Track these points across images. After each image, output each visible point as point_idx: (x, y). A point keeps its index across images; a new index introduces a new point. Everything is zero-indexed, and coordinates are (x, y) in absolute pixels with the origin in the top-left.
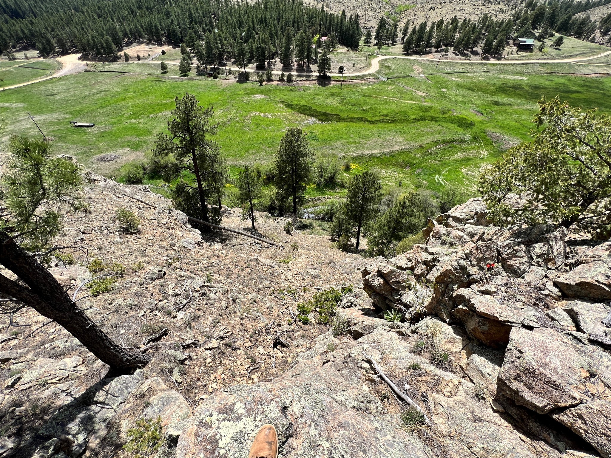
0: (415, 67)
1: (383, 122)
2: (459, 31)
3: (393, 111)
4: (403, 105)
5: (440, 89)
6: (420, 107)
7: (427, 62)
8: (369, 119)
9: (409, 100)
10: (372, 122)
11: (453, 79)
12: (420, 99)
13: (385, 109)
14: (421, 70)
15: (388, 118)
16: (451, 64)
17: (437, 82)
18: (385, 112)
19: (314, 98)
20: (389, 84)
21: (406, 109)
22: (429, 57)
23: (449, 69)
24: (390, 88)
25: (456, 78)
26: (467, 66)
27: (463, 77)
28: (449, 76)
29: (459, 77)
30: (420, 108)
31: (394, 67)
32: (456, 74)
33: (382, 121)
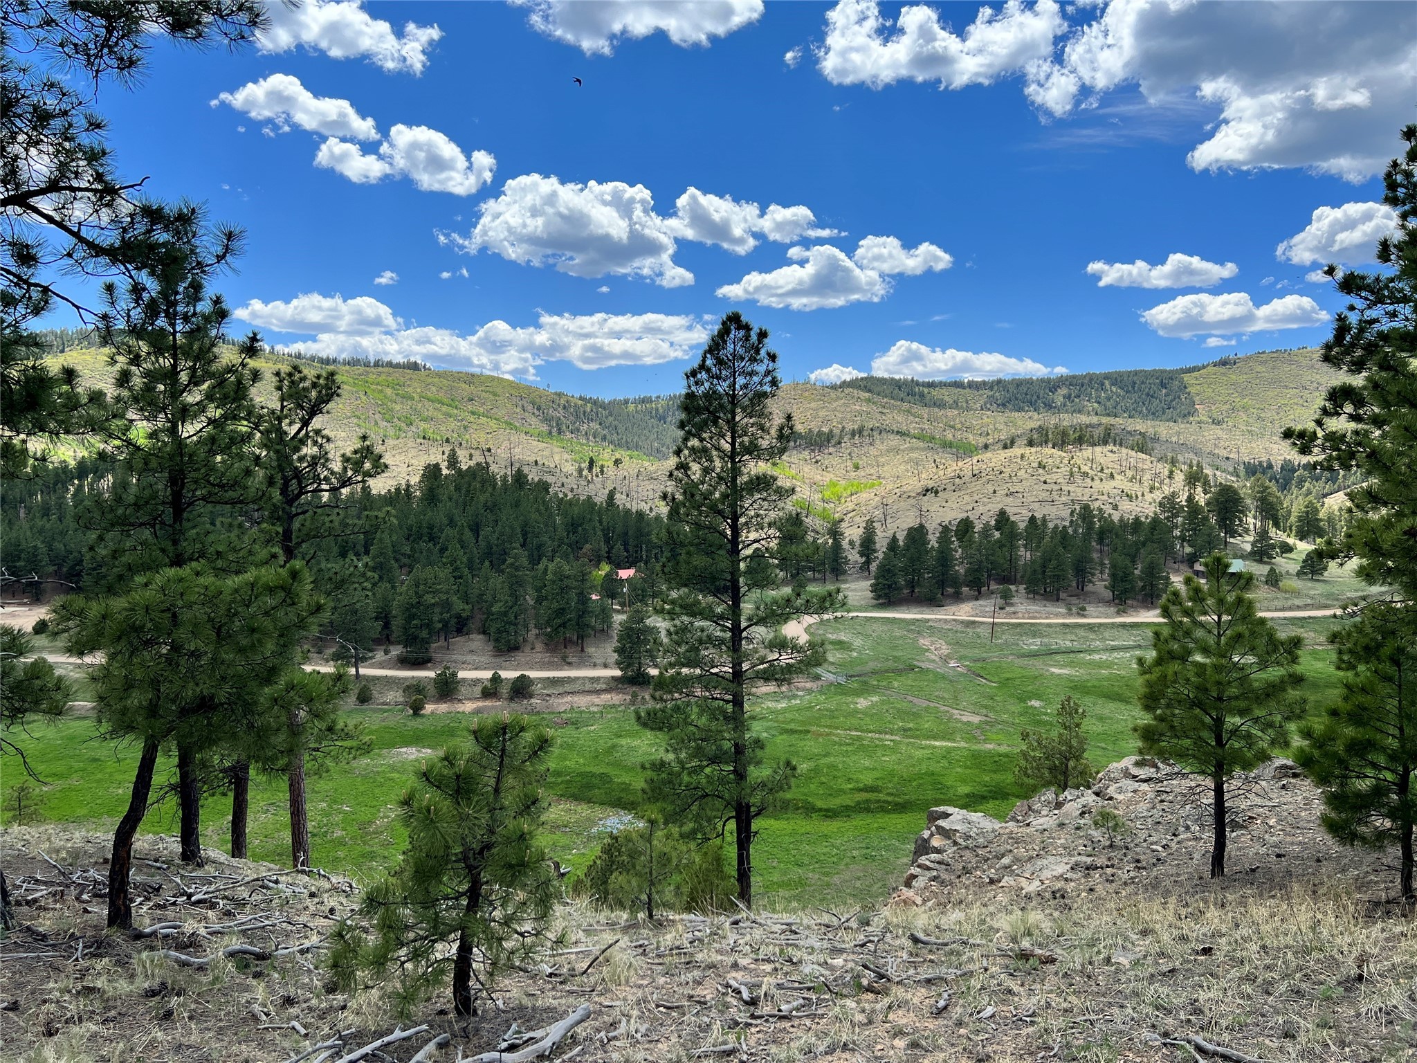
0: (924, 642)
1: (868, 810)
2: (1025, 546)
3: (892, 774)
4: (919, 754)
5: (1022, 699)
6: (976, 757)
7: (959, 627)
8: (820, 804)
9: (935, 738)
10: (830, 814)
11: (1053, 670)
12: (971, 733)
13: (864, 768)
14: (945, 650)
15: (882, 796)
16: (1034, 630)
17: (1005, 683)
18: (867, 779)
19: (614, 746)
20: (858, 693)
21: (935, 767)
22: (963, 611)
23: (1033, 644)
24: (862, 703)
25: (1062, 667)
26: (1082, 633)
27: (1082, 664)
28: (1039, 662)
29: (1071, 664)
30: (977, 760)
31: (858, 642)
32: (1058, 657)
33: (863, 808)
